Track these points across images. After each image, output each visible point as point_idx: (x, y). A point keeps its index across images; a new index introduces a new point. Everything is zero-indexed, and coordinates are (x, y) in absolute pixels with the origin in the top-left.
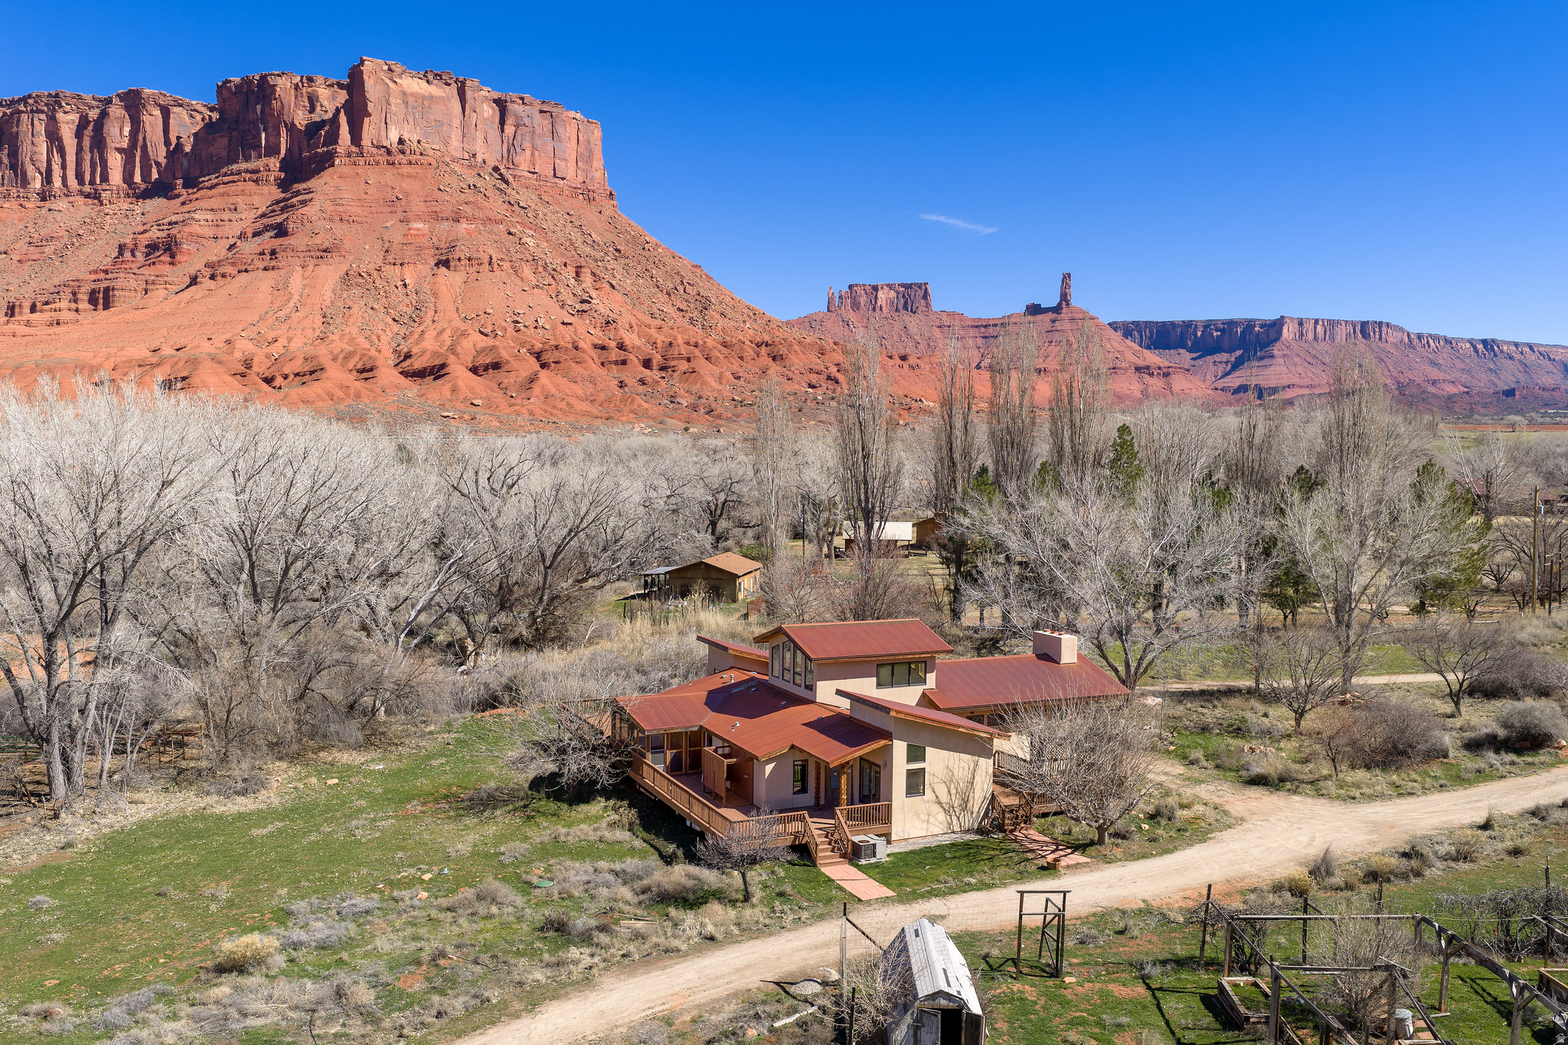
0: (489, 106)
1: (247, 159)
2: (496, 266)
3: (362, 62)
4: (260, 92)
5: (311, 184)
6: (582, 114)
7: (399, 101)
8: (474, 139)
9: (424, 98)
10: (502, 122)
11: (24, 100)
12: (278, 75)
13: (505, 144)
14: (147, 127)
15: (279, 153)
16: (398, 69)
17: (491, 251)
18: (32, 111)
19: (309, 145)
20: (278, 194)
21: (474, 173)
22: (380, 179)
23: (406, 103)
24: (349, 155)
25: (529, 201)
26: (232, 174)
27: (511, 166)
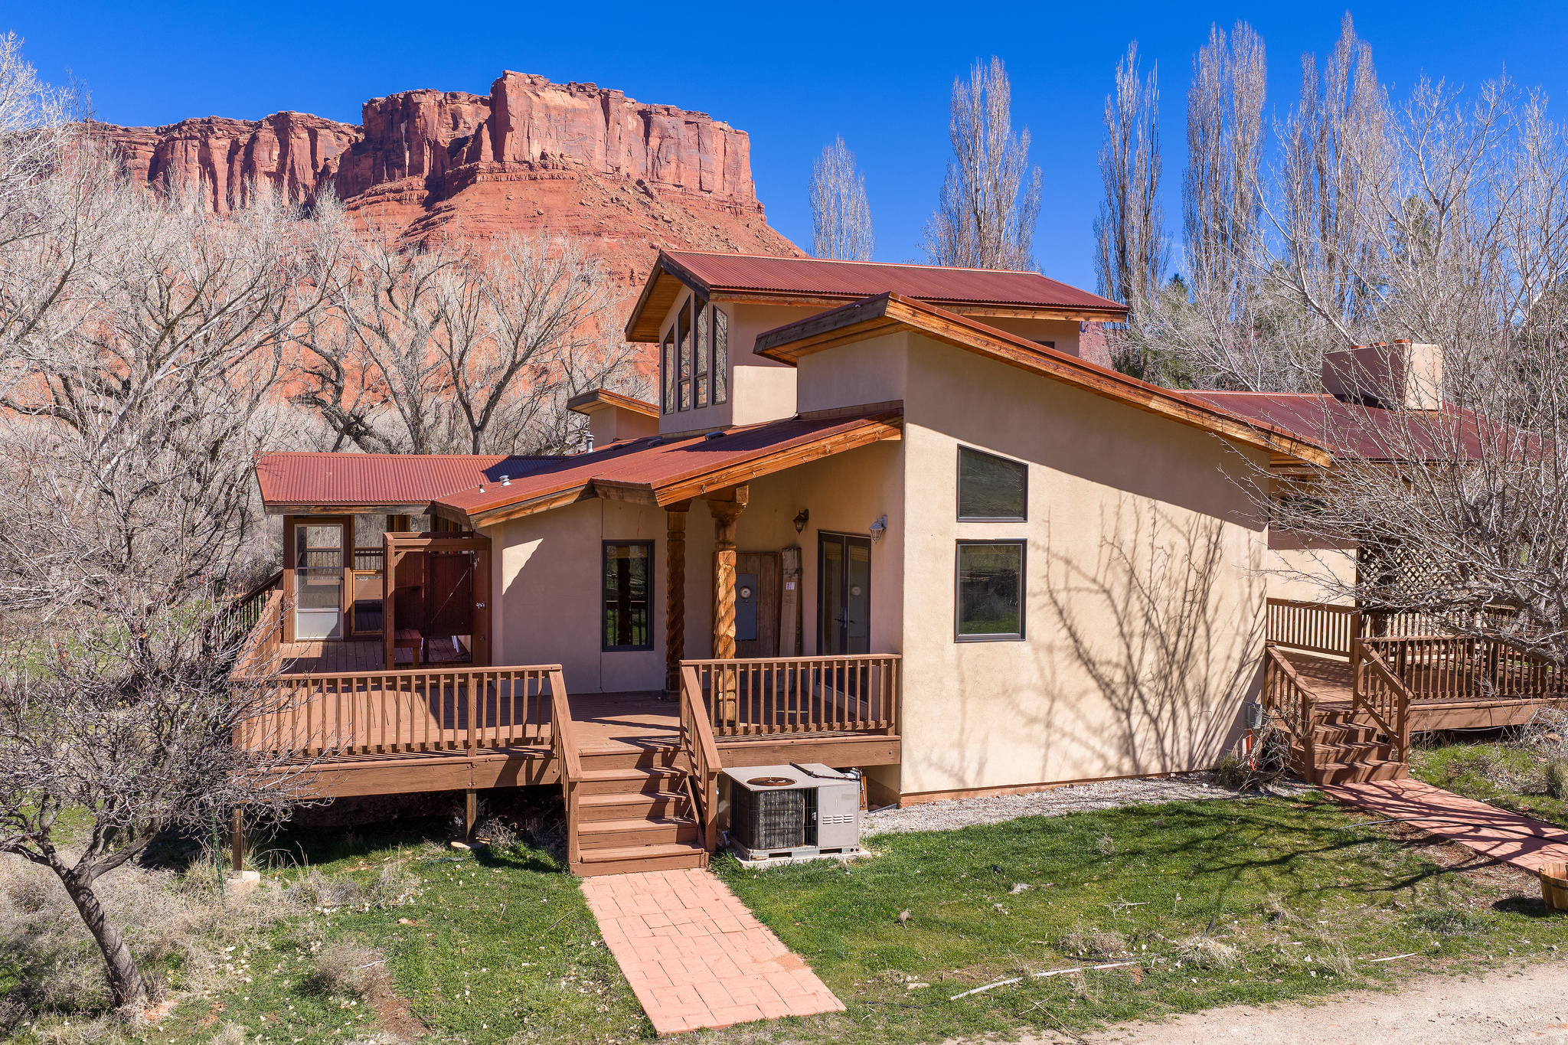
0: (633, 118)
1: (392, 178)
2: (637, 280)
3: (505, 76)
4: (407, 109)
5: (451, 201)
6: (729, 124)
7: (541, 115)
8: (618, 152)
9: (567, 111)
10: (647, 134)
11: (179, 127)
12: (422, 93)
13: (650, 157)
14: (295, 150)
15: (421, 171)
16: (541, 81)
17: (632, 265)
18: (186, 138)
19: (452, 162)
20: (420, 212)
21: (618, 187)
22: (521, 194)
23: (549, 116)
24: (491, 171)
25: (674, 215)
26: (376, 194)
27: (656, 180)
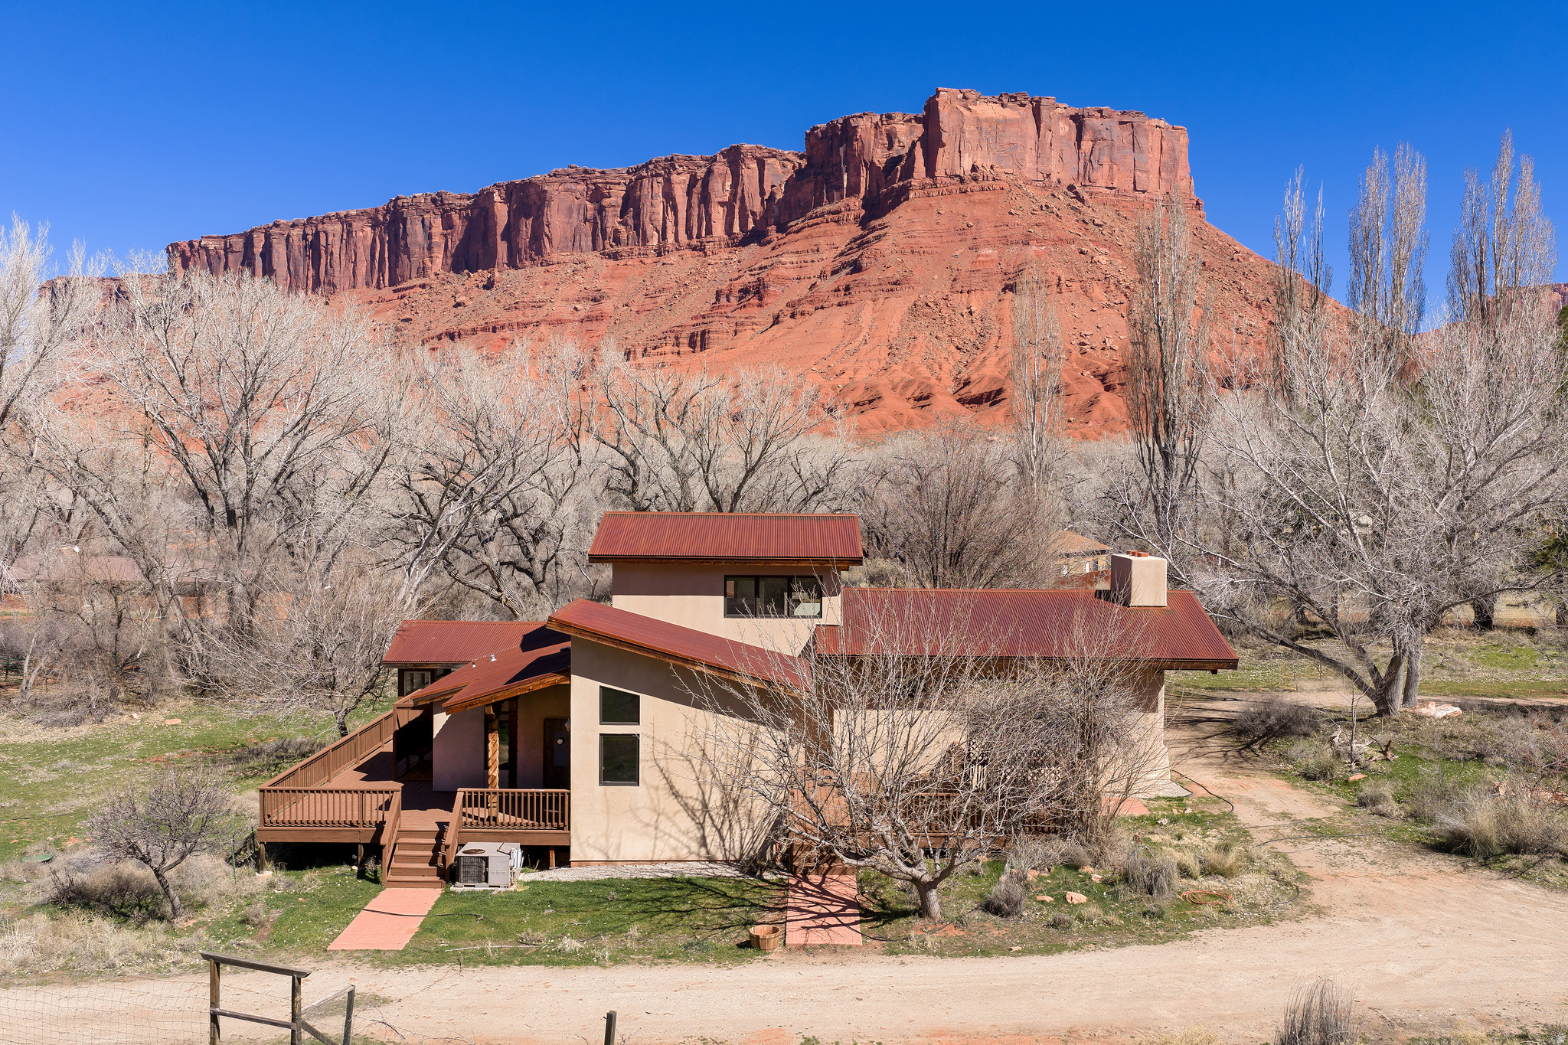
0: (1065, 123)
1: (831, 200)
2: (1064, 287)
3: (938, 93)
4: (845, 133)
5: (885, 219)
6: (1166, 121)
7: (972, 128)
8: (1049, 159)
9: (998, 122)
10: (1079, 139)
11: (646, 166)
12: (860, 117)
13: (1082, 161)
14: (746, 180)
15: (858, 191)
16: (972, 95)
17: (1059, 272)
18: (652, 176)
19: (886, 181)
20: (857, 231)
21: (1048, 193)
22: (950, 208)
23: (980, 129)
24: (923, 187)
25: (1106, 218)
26: (816, 217)
27: (1088, 183)
